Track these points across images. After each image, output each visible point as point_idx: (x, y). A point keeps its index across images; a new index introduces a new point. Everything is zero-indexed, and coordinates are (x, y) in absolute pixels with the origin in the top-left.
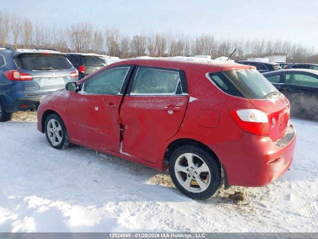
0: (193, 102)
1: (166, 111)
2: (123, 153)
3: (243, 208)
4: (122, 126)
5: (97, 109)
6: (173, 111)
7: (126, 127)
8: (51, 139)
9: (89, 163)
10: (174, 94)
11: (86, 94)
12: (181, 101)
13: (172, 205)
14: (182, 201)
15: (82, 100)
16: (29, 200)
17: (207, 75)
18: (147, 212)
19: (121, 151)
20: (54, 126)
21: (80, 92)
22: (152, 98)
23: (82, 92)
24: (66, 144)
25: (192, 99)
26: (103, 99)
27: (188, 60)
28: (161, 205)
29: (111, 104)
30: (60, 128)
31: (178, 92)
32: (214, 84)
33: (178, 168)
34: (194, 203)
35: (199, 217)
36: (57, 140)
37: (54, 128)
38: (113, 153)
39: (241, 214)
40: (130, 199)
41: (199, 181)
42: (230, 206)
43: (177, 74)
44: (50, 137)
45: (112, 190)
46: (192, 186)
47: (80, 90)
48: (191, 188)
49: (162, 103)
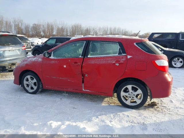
0: (130, 58)
1: (114, 64)
2: (85, 90)
3: (158, 109)
4: (83, 75)
5: (65, 66)
6: (119, 64)
7: (86, 75)
8: (27, 88)
9: (61, 99)
10: (117, 55)
11: (55, 58)
12: (122, 58)
13: (126, 113)
14: (128, 111)
15: (53, 62)
16: (51, 123)
17: (135, 44)
18: (116, 119)
19: (83, 89)
20: (30, 79)
21: (50, 58)
22: (104, 58)
23: (52, 57)
24: (40, 90)
25: (129, 57)
26: (69, 61)
27: (118, 36)
28: (121, 114)
29: (76, 63)
30: (35, 81)
31: (120, 53)
32: (140, 48)
33: (123, 94)
34: (134, 111)
35: (143, 117)
36: (32, 88)
37: (30, 81)
38: (78, 91)
39: (159, 112)
40: (102, 114)
41: (135, 99)
42: (151, 109)
43: (117, 44)
44: (26, 88)
45: (88, 112)
46: (131, 102)
47: (50, 56)
48: (131, 103)
49: (111, 60)
